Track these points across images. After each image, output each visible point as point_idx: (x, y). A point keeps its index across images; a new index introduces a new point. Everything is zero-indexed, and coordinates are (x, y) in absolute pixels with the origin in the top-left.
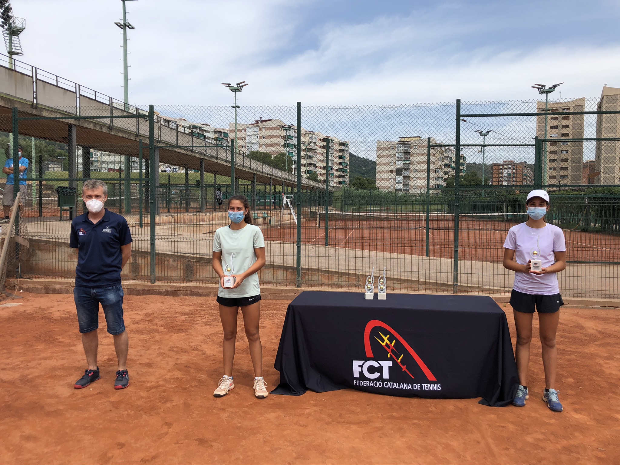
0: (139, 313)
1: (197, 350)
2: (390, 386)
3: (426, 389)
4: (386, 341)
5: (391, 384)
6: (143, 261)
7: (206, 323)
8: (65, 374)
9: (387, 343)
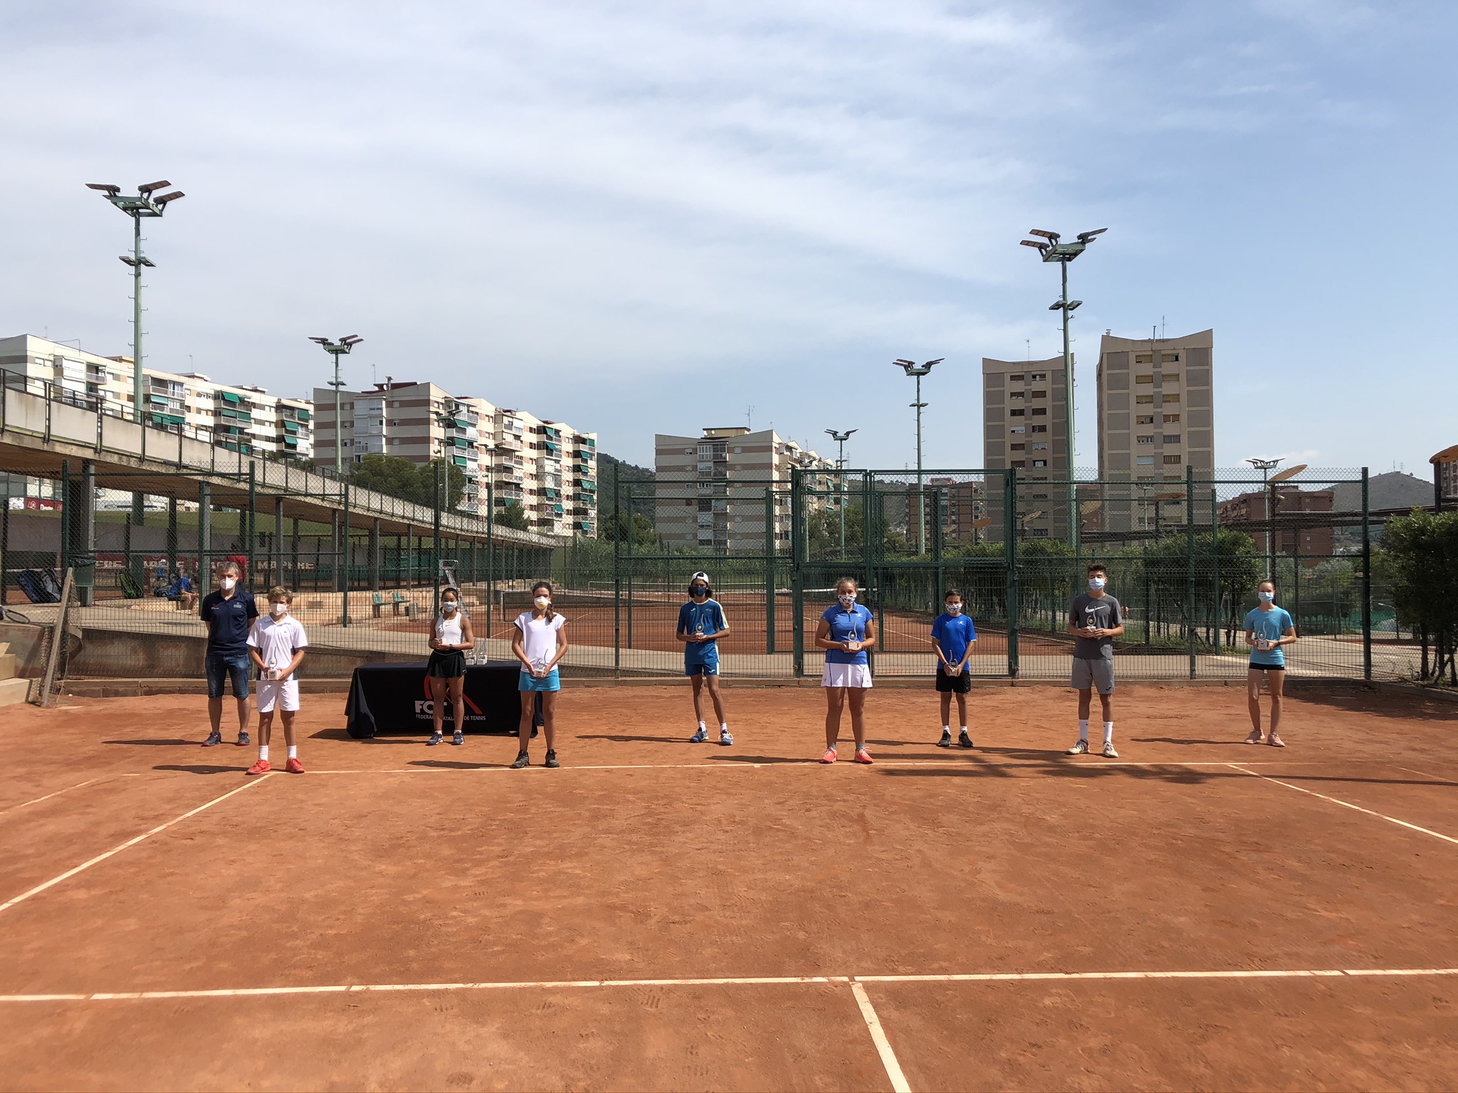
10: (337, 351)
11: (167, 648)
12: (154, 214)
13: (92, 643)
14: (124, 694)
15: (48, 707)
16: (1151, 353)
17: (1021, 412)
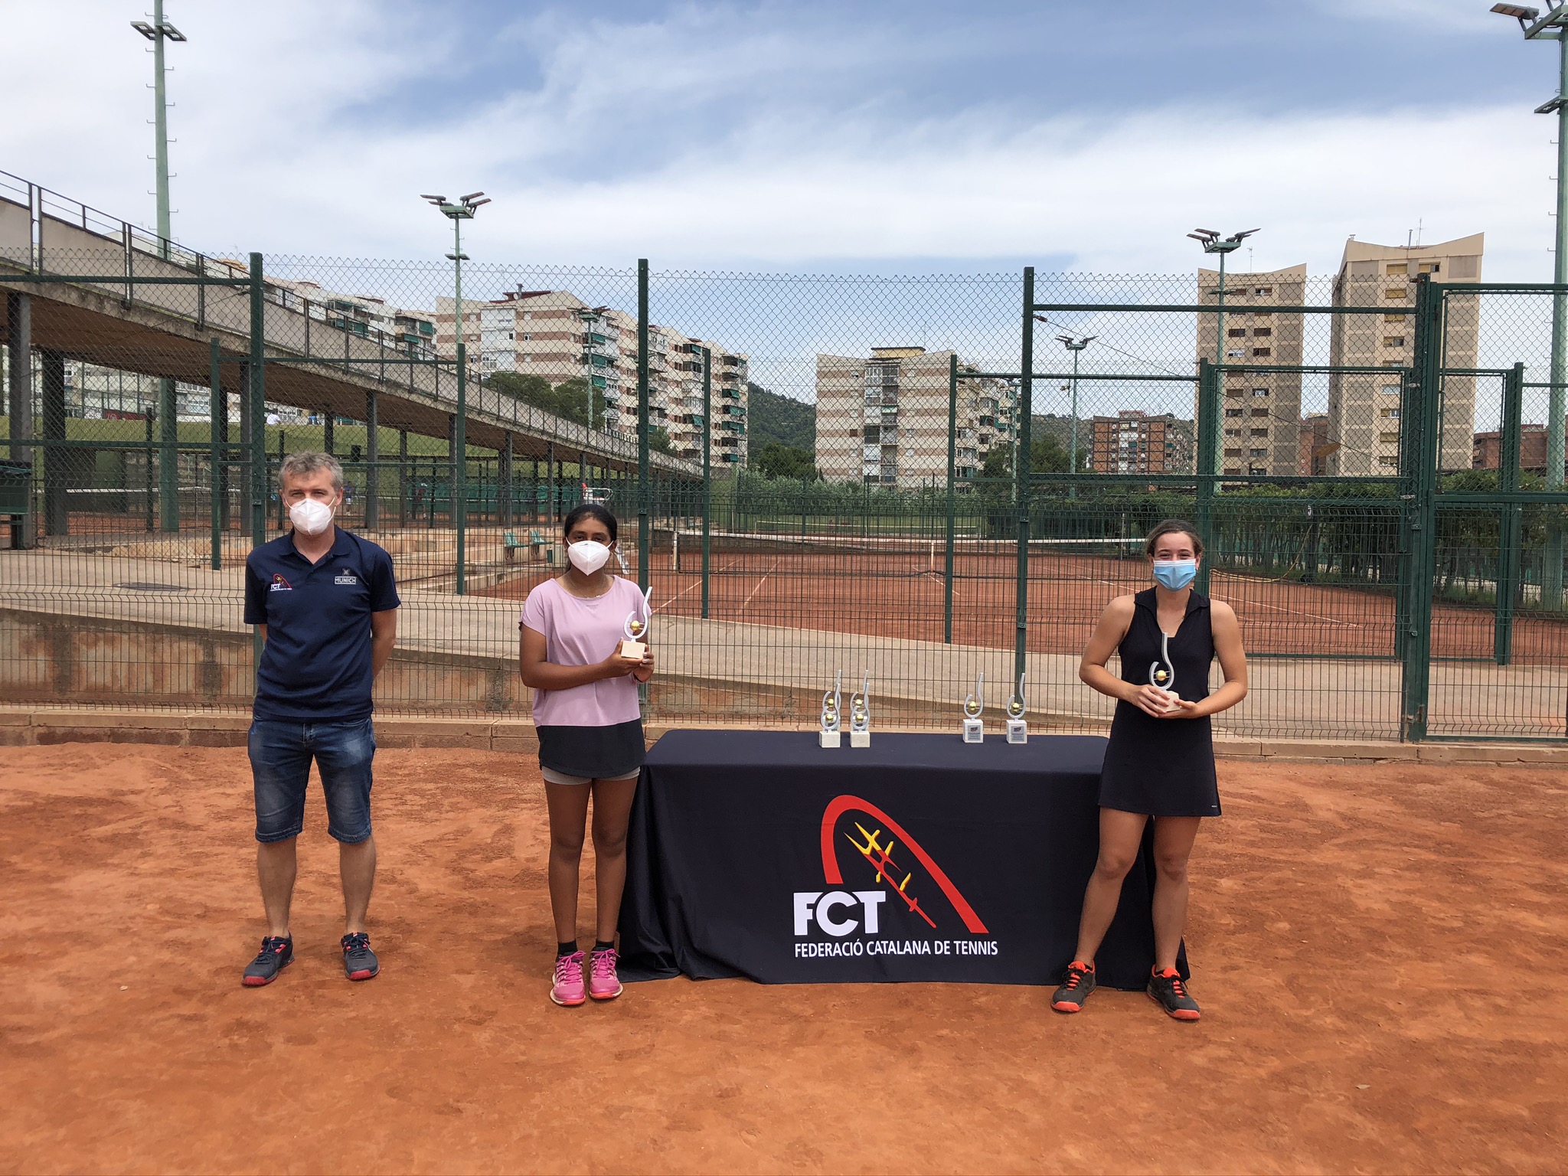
0: (229, 791)
1: (393, 881)
2: (880, 950)
3: (964, 953)
4: (873, 843)
5: (882, 945)
6: (234, 656)
7: (410, 815)
8: (47, 953)
9: (873, 849)
10: (457, 215)
16: (1405, 262)
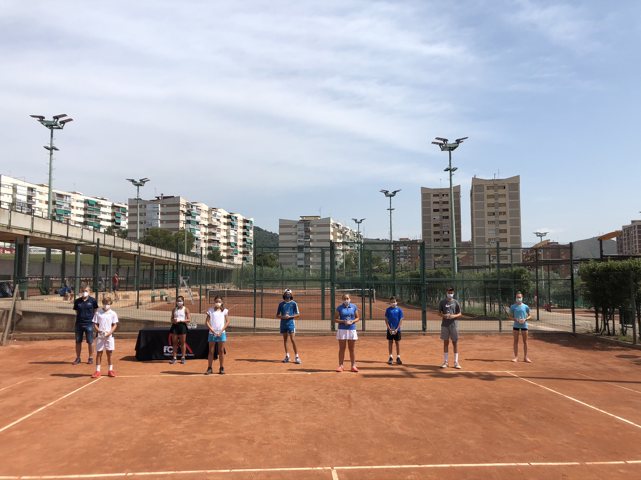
10: (138, 185)
11: (59, 319)
12: (59, 128)
13: (26, 317)
14: (39, 340)
15: (5, 346)
16: (493, 185)
17: (438, 210)
